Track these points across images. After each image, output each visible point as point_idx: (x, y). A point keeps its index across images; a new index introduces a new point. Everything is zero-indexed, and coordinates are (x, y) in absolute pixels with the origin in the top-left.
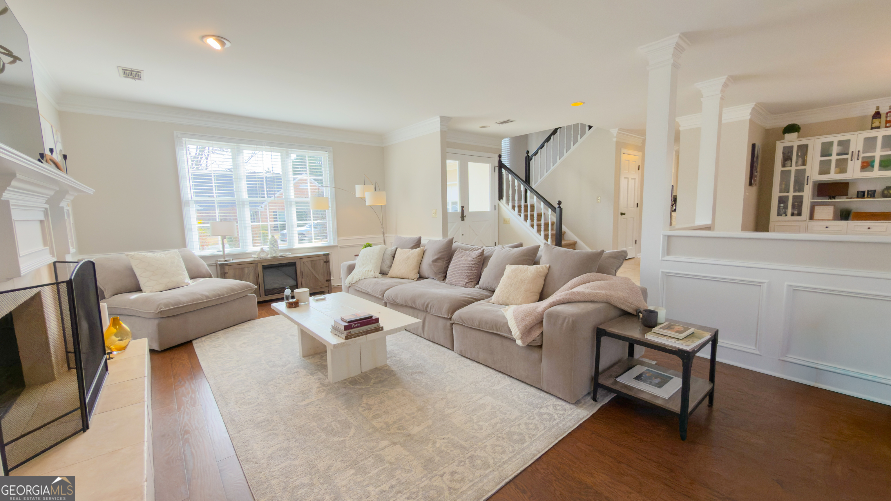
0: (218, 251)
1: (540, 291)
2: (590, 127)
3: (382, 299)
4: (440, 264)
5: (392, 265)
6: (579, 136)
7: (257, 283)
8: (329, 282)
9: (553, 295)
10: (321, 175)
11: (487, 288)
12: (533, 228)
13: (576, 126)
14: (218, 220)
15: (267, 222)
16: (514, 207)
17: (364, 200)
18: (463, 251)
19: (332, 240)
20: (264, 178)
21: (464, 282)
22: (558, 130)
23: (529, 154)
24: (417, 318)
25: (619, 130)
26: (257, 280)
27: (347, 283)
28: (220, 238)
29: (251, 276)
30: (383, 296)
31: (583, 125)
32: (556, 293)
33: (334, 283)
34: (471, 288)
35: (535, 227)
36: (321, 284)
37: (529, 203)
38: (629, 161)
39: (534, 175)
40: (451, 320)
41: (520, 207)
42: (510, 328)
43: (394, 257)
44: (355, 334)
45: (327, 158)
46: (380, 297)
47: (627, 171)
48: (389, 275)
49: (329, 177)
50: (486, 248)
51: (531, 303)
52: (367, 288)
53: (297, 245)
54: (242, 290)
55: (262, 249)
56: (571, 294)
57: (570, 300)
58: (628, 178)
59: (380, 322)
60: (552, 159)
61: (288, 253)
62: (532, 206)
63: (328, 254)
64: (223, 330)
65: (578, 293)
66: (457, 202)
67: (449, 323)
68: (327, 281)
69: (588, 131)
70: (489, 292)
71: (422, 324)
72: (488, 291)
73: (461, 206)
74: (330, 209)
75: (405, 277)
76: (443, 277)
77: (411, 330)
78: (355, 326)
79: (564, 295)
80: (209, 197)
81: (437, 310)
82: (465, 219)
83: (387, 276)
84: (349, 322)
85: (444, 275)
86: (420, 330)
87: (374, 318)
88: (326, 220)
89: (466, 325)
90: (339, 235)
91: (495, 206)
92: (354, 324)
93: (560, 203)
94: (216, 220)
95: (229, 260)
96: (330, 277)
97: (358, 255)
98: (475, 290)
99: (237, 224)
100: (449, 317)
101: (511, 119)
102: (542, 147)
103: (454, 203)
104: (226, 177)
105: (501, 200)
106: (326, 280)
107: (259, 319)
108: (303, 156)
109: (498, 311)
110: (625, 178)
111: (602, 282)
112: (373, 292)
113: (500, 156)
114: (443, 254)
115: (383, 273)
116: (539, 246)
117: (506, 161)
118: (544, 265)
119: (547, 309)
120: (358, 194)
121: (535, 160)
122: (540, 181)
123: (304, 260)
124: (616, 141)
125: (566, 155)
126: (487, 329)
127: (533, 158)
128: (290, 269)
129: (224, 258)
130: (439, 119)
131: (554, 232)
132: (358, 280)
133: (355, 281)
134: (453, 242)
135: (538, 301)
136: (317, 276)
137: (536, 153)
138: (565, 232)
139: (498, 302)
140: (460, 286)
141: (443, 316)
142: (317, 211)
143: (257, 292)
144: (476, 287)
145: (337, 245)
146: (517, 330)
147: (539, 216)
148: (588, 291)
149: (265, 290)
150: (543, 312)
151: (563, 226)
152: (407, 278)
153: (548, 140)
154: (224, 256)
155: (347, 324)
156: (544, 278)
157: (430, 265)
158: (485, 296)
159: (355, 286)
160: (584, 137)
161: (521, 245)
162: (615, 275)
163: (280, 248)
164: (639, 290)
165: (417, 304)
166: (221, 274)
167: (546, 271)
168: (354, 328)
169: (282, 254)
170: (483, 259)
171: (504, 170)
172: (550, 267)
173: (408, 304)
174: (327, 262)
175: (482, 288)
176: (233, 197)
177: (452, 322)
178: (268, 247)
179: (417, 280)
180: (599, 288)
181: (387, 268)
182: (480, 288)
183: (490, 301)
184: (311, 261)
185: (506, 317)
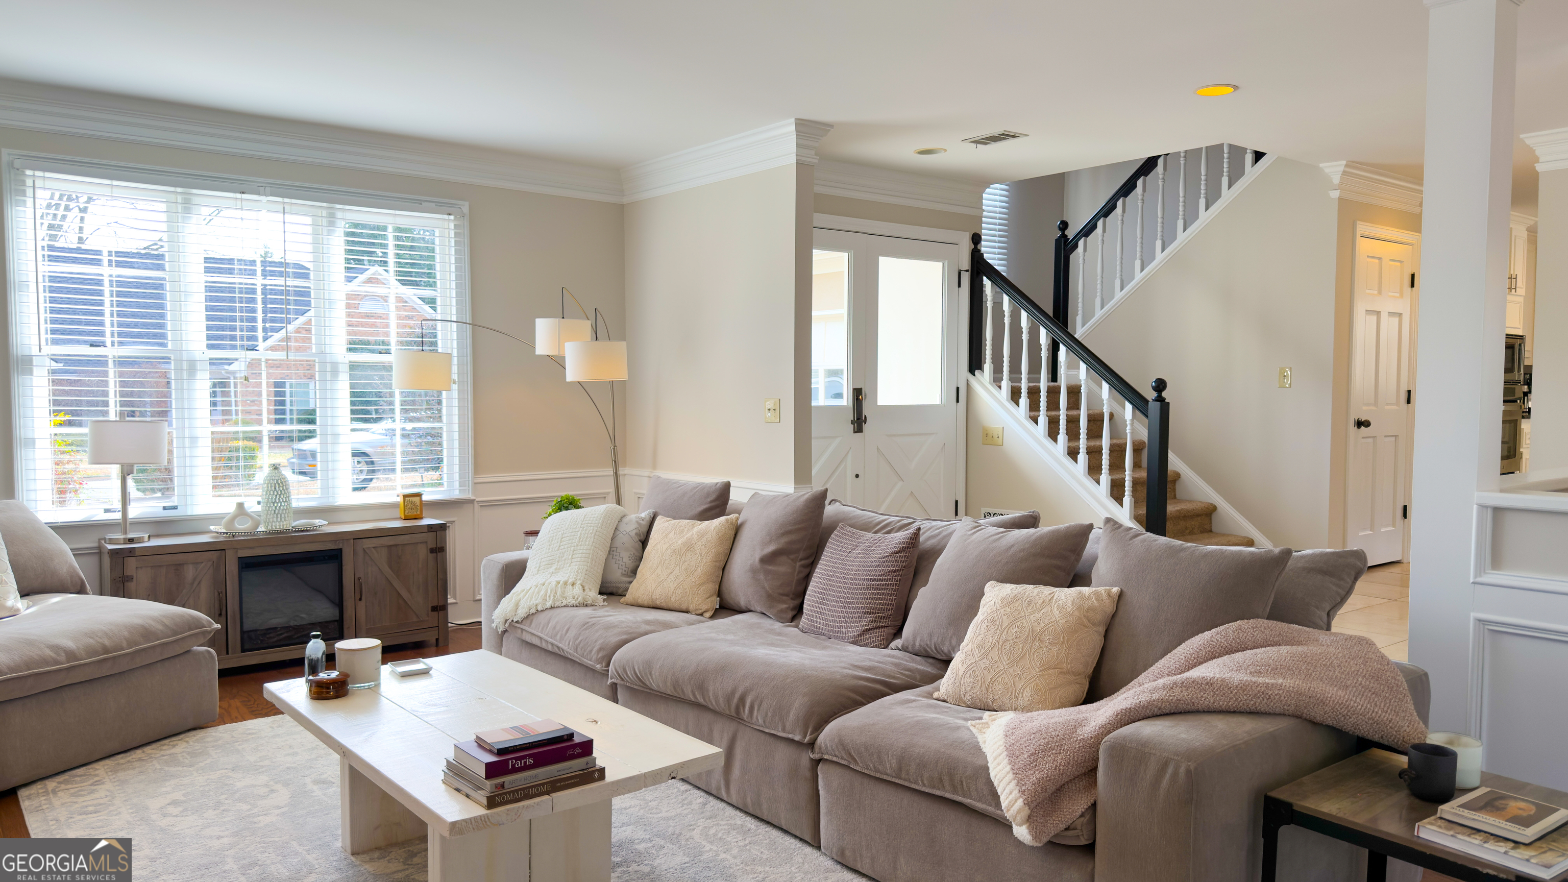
0: (107, 511)
1: (1090, 670)
2: (1258, 156)
3: (605, 674)
4: (783, 568)
5: (638, 566)
6: (1225, 180)
7: (220, 613)
8: (441, 613)
9: (1131, 684)
10: (432, 285)
11: (926, 651)
12: (1076, 460)
13: (1214, 151)
14: (112, 416)
15: (260, 422)
16: (1015, 395)
17: (558, 362)
18: (855, 530)
19: (457, 484)
20: (259, 292)
21: (855, 629)
22: (1160, 162)
23: (1066, 232)
24: (710, 741)
25: (1346, 166)
26: (220, 601)
27: (496, 621)
28: (115, 470)
29: (205, 592)
30: (608, 665)
31: (1237, 152)
32: (1141, 678)
33: (457, 617)
34: (876, 647)
35: (1082, 457)
36: (415, 619)
37: (1063, 382)
38: (1380, 259)
39: (1080, 296)
40: (813, 751)
41: (1034, 393)
42: (996, 784)
43: (644, 543)
44: (517, 791)
45: (452, 235)
46: (598, 666)
47: (1376, 292)
48: (629, 597)
49: (457, 292)
50: (925, 525)
51: (1063, 706)
52: (558, 637)
53: (345, 496)
54: (175, 633)
55: (240, 506)
56: (1186, 685)
57: (1182, 707)
58: (1378, 313)
59: (594, 755)
60: (1138, 249)
61: (318, 522)
62: (1074, 393)
63: (443, 527)
64: (112, 758)
65: (1208, 683)
66: (842, 371)
67: (807, 757)
68: (434, 609)
69: (1252, 166)
70: (931, 664)
71: (722, 762)
72: (931, 660)
73: (854, 389)
74: (455, 387)
75: (676, 605)
76: (793, 609)
77: (691, 778)
78: (519, 764)
79: (1164, 687)
80: (92, 345)
81: (770, 715)
82: (866, 427)
83: (623, 599)
84: (501, 752)
85: (797, 602)
86: (717, 778)
87: (577, 740)
88: (441, 421)
89: (858, 768)
90: (478, 468)
91: (958, 389)
92: (516, 759)
93: (1160, 385)
94: (106, 413)
95: (140, 540)
96: (446, 599)
97: (535, 533)
98: (889, 656)
99: (169, 430)
100: (806, 740)
101: (1012, 129)
102: (1107, 210)
103: (834, 373)
104: (145, 286)
105: (977, 372)
106: (430, 606)
107: (221, 728)
108: (378, 228)
109: (958, 728)
110: (1368, 312)
111: (1284, 649)
112: (576, 650)
113: (976, 239)
114: (793, 537)
115: (610, 590)
116: (1090, 527)
117: (993, 255)
118: (1101, 589)
119: (1109, 732)
120: (543, 345)
121: (1085, 250)
122: (1099, 313)
123: (368, 544)
124: (1340, 199)
125: (1182, 237)
126: (924, 785)
127: (1081, 243)
128: (326, 570)
129: (125, 533)
130: (793, 128)
131: (1143, 474)
132: (533, 611)
133: (521, 613)
134: (827, 502)
135: (1085, 702)
136: (404, 594)
137: (1089, 230)
138: (1178, 476)
139: (960, 698)
140: (842, 639)
141: (790, 736)
142: (414, 394)
143: (220, 641)
144: (893, 645)
145: (473, 498)
146: (1016, 792)
147: (1095, 421)
148: (1239, 677)
149: (243, 632)
150: (1095, 743)
151: (1171, 456)
152: (684, 607)
153: (1127, 188)
154: (124, 524)
155: (492, 759)
156: (1102, 629)
157: (754, 571)
158: (918, 677)
159: (522, 630)
160: (1241, 184)
161: (1031, 521)
162: (1328, 628)
163: (295, 504)
164: (1401, 678)
165: (711, 694)
166: (113, 580)
167: (1110, 608)
168: (515, 770)
169: (301, 523)
170: (916, 557)
171: (986, 282)
172: (1121, 595)
173: (683, 691)
174: (439, 550)
175: (910, 649)
176: (164, 345)
177: (816, 756)
178: (260, 499)
179: (712, 617)
180: (1275, 670)
181: (623, 575)
182: (904, 649)
183: (936, 695)
184: (390, 547)
185: (984, 750)
